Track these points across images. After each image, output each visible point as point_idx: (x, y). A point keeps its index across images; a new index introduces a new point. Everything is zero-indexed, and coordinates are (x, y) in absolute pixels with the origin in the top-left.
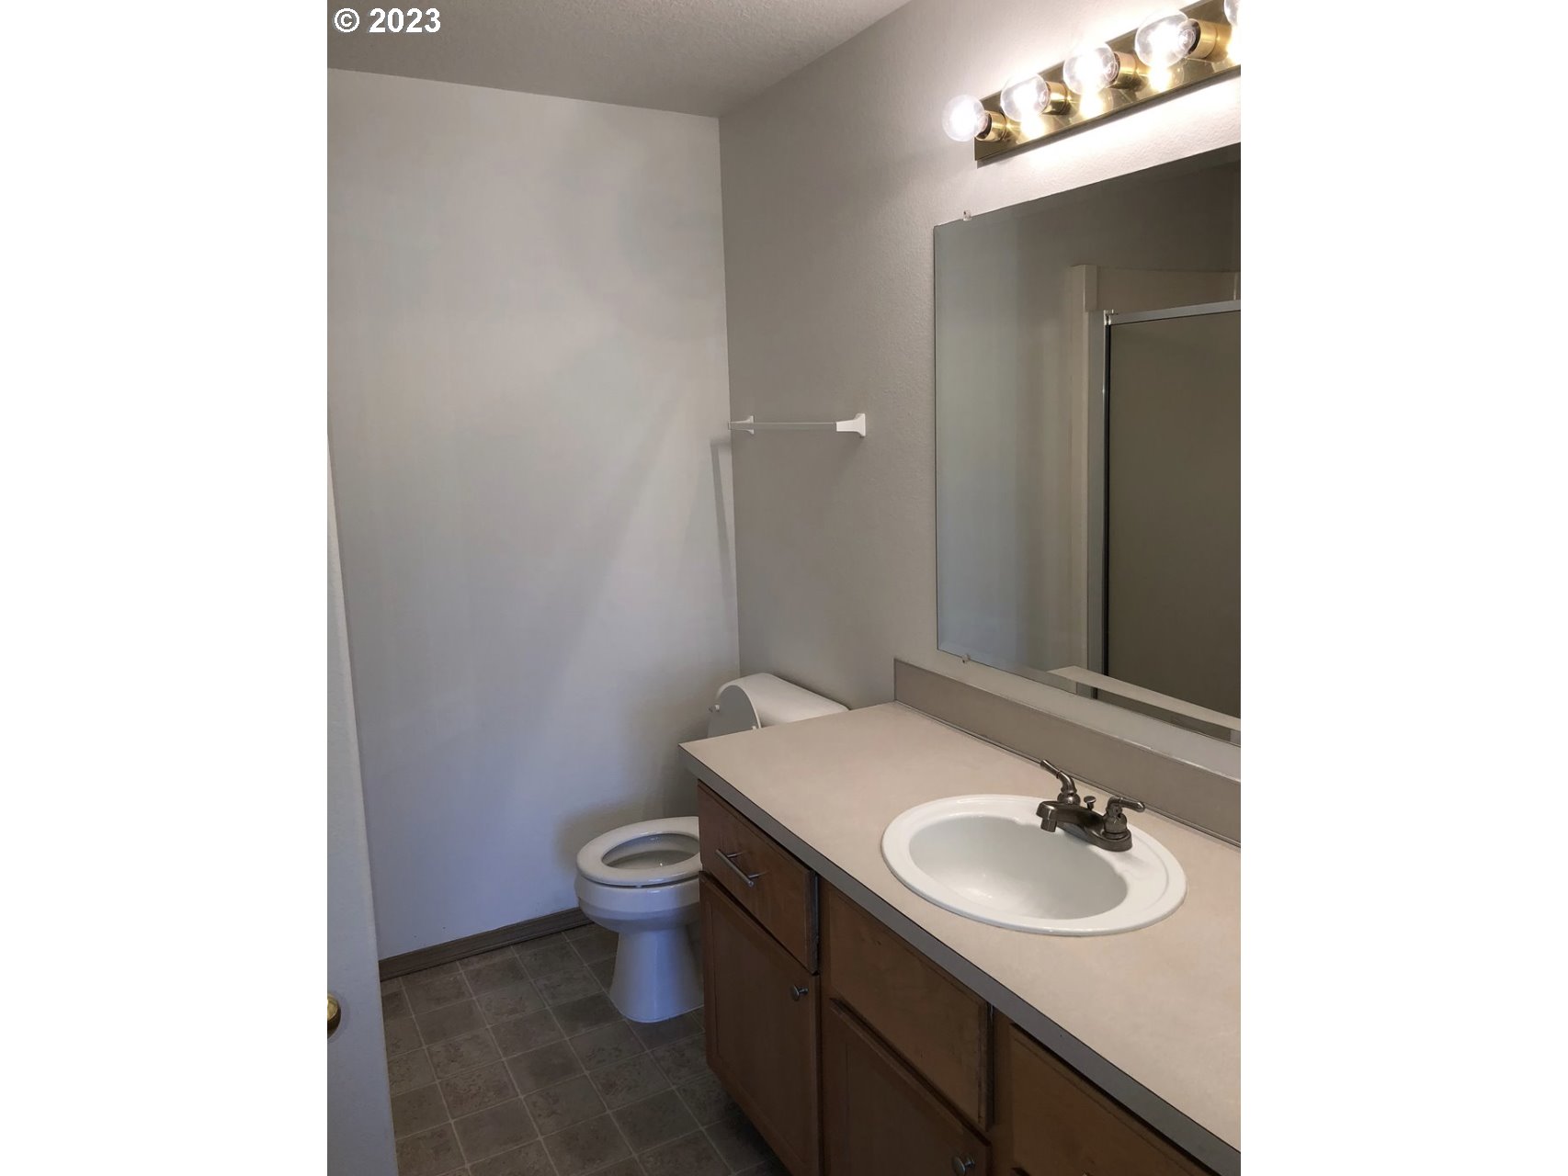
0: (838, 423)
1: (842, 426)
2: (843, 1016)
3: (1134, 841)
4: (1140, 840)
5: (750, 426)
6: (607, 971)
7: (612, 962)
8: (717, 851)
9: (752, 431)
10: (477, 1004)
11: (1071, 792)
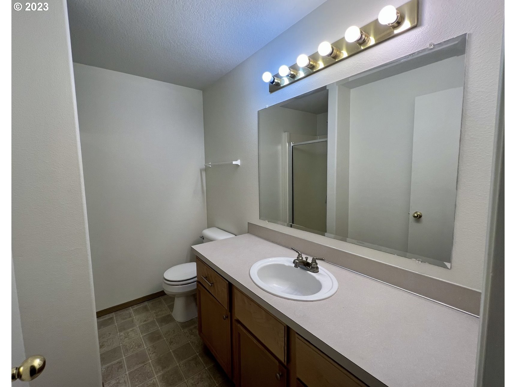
0: (233, 162)
1: (234, 163)
2: (239, 325)
3: (319, 270)
4: (322, 270)
5: (210, 165)
6: (171, 307)
7: (173, 305)
8: (202, 276)
9: (210, 166)
10: (135, 319)
11: (301, 256)
